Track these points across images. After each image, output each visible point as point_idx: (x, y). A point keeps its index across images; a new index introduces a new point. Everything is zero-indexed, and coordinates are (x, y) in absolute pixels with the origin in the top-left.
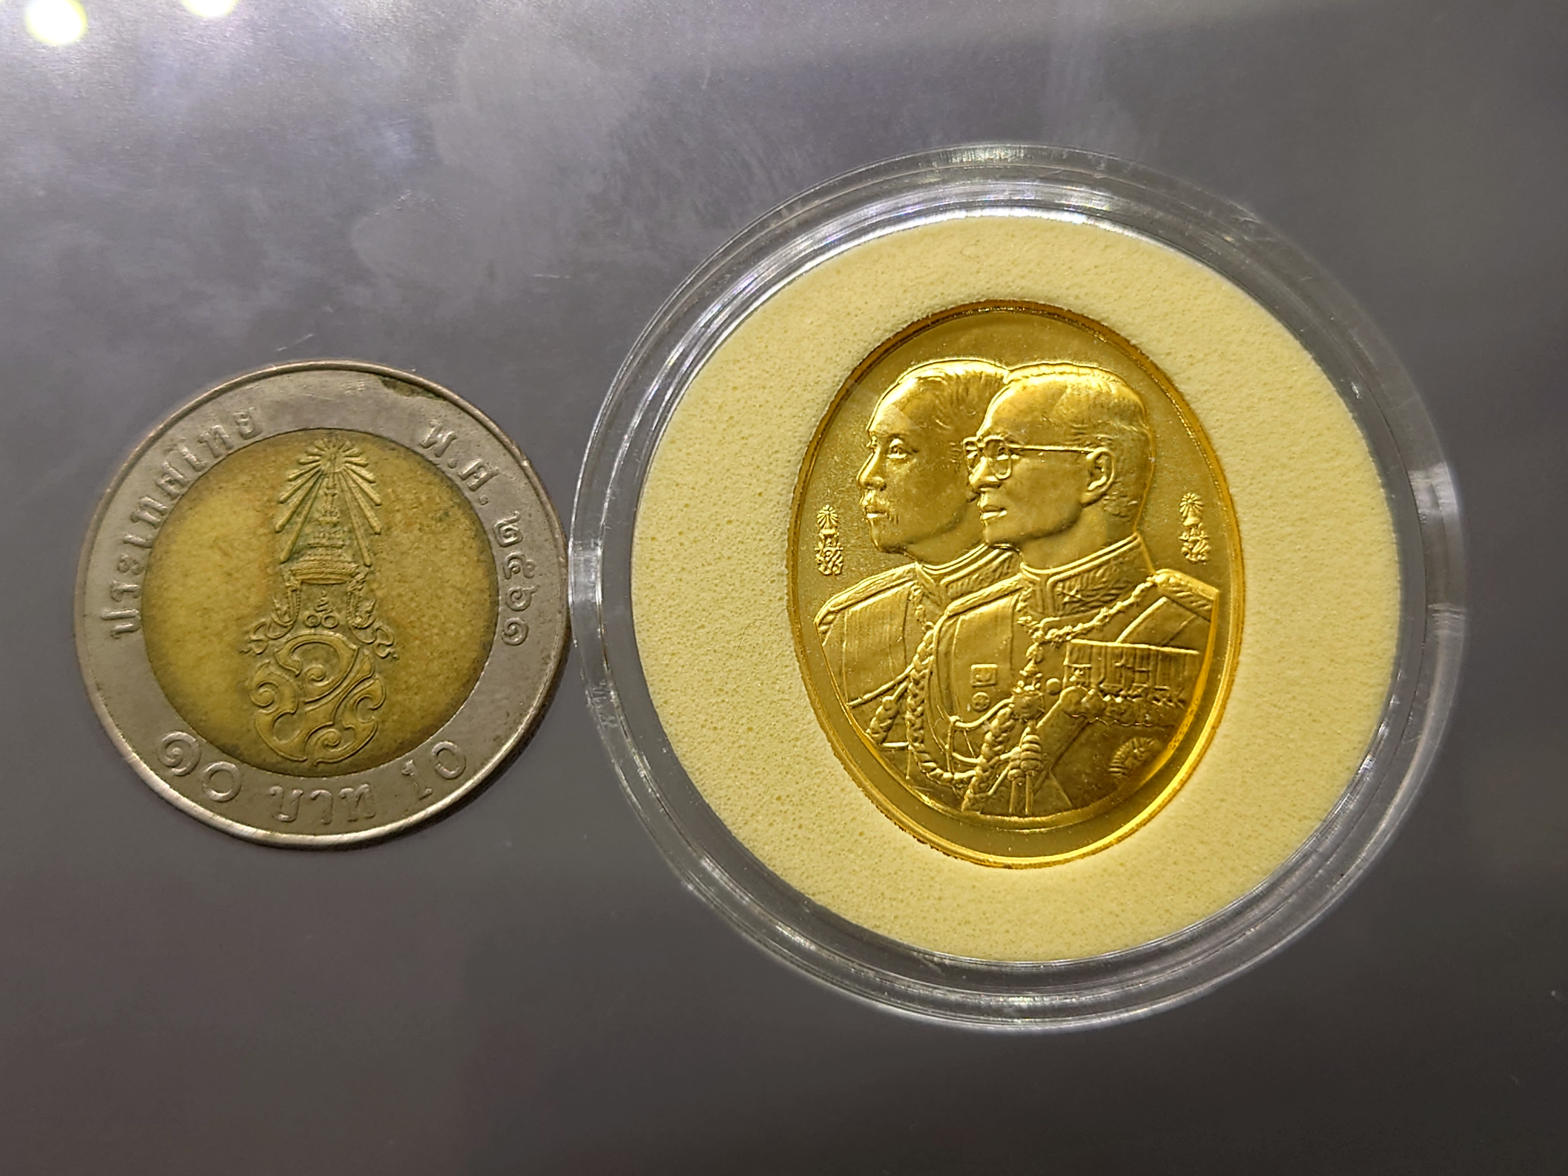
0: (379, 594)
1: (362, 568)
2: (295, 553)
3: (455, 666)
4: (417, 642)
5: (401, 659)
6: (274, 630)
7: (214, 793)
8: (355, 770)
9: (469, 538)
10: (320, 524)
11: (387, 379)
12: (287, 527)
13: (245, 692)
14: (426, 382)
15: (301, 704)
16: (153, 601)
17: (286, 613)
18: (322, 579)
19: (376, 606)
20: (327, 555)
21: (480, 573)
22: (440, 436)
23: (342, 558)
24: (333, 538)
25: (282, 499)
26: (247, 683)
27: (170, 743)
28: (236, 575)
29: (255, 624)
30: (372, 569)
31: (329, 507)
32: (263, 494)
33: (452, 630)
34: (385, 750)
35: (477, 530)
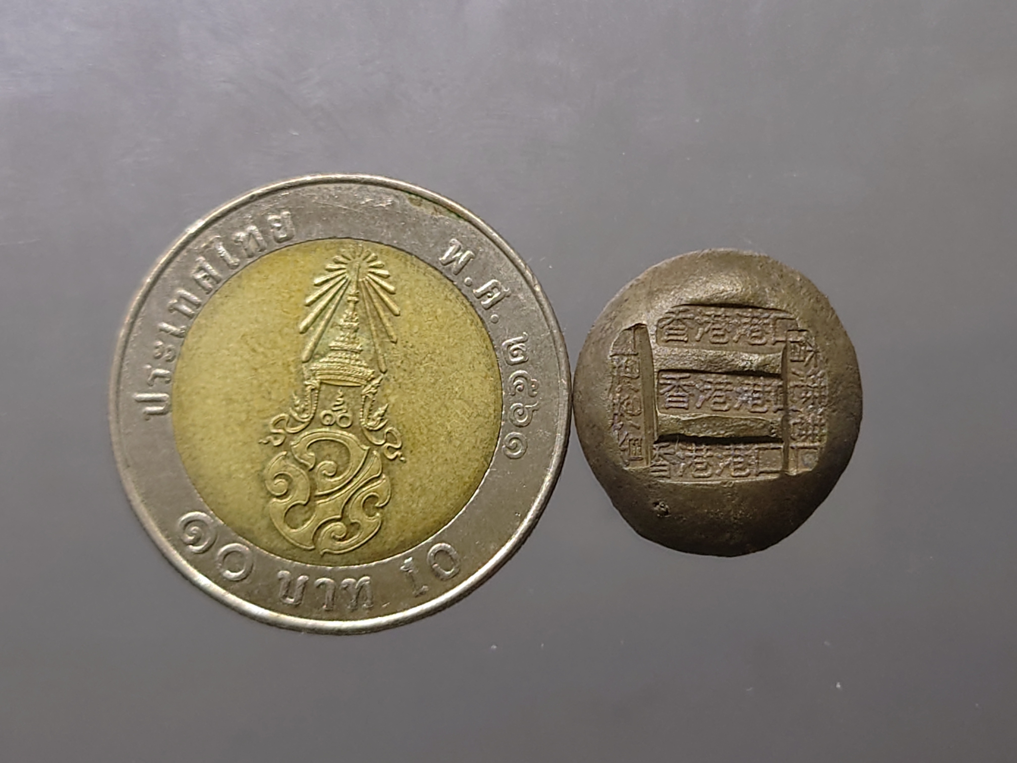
0: (392, 399)
1: (380, 373)
2: (317, 354)
3: (457, 473)
4: (424, 448)
5: (408, 462)
6: (292, 426)
7: (228, 572)
8: (357, 562)
9: (478, 354)
10: (341, 330)
11: (413, 196)
12: (311, 328)
13: (262, 480)
14: (450, 202)
15: (313, 498)
16: (183, 389)
17: (304, 410)
18: (340, 380)
19: (389, 411)
20: (346, 358)
21: (487, 387)
22: (458, 255)
23: (358, 363)
24: (353, 343)
25: (308, 300)
26: (265, 471)
27: (190, 522)
28: (260, 370)
29: (274, 419)
30: (386, 375)
31: (351, 313)
32: (291, 297)
33: (457, 439)
34: (387, 547)
35: (487, 347)
